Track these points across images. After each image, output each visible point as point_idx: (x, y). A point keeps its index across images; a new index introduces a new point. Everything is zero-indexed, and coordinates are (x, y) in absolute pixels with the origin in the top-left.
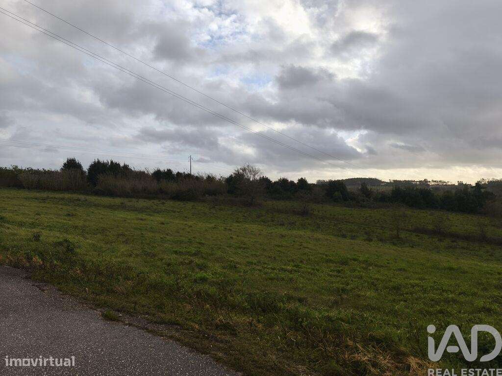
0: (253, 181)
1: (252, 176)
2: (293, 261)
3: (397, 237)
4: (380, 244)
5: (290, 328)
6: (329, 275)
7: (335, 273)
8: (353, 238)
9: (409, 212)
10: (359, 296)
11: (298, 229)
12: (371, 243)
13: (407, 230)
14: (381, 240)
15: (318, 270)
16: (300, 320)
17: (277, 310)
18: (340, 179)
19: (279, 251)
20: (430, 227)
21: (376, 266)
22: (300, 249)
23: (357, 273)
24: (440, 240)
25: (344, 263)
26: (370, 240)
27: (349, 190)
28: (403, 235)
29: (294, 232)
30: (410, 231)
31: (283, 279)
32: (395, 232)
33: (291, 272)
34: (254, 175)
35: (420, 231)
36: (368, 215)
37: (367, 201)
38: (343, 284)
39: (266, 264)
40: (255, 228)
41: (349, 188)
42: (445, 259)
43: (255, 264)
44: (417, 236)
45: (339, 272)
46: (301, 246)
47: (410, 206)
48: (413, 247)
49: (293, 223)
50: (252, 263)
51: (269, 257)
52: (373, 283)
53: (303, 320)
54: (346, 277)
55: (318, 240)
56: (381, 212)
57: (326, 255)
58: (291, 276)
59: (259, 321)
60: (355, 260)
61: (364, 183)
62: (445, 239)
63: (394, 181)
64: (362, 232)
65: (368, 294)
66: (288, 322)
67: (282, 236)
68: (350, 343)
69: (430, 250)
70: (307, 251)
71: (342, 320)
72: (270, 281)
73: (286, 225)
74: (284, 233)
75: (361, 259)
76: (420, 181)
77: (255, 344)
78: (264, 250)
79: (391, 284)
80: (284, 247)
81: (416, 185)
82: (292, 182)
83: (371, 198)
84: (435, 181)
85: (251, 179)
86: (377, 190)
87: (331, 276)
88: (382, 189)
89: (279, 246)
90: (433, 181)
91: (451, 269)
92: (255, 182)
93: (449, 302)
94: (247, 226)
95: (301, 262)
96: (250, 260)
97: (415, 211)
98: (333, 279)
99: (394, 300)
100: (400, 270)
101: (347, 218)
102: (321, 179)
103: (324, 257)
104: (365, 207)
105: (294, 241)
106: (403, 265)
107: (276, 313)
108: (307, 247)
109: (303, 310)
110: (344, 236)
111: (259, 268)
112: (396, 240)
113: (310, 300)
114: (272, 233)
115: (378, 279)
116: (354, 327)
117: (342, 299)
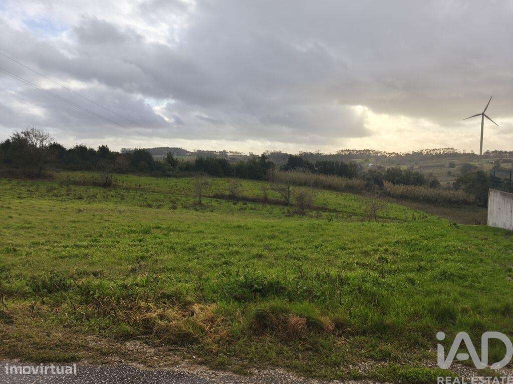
0: (40, 147)
1: (39, 142)
2: (90, 236)
3: (200, 203)
4: (184, 211)
5: (81, 303)
6: (130, 245)
7: (136, 243)
8: (159, 207)
9: (210, 180)
10: (157, 261)
11: (100, 202)
12: (176, 211)
13: (208, 197)
14: (185, 207)
15: (118, 242)
16: (92, 292)
17: (66, 288)
18: (146, 147)
19: (74, 227)
20: (227, 193)
21: (177, 231)
22: (100, 222)
23: (158, 240)
24: (235, 204)
25: (147, 231)
26: (175, 208)
27: (155, 160)
28: (204, 201)
29: (95, 205)
30: (211, 197)
31: (77, 256)
32: (198, 199)
33: (86, 247)
34: (42, 141)
35: (219, 197)
36: (174, 184)
37: (173, 170)
38: (142, 252)
39: (57, 242)
40: (45, 203)
41: (155, 157)
42: (237, 219)
43: (42, 244)
44: (217, 201)
45: (140, 241)
46: (101, 219)
47: (211, 175)
48: (212, 211)
49: (93, 196)
50: (38, 244)
51: (62, 235)
52: (172, 248)
53: (95, 292)
54: (147, 246)
55: (121, 212)
56: (186, 181)
57: (129, 226)
58: (86, 251)
59: (43, 303)
60: (158, 228)
61: (170, 153)
62: (238, 203)
63: (198, 151)
64: (167, 200)
65: (166, 257)
66: (79, 297)
67: (80, 211)
68: (143, 304)
69: (226, 213)
70: (107, 224)
71: (137, 285)
72: (61, 260)
73: (85, 199)
74: (82, 207)
75: (164, 226)
76: (220, 152)
77: (37, 326)
78: (56, 228)
79: (188, 245)
80: (81, 222)
81: (217, 155)
82: (92, 151)
83: (177, 167)
84: (232, 152)
85: (38, 146)
86: (183, 160)
87: (131, 246)
88: (186, 159)
89: (74, 222)
90: (231, 152)
91: (239, 227)
92: (43, 150)
93: (233, 254)
94: (33, 202)
95: (101, 236)
96: (35, 240)
97: (215, 179)
98: (133, 249)
99: (189, 260)
100: (198, 232)
101: (154, 188)
102: (127, 147)
103: (126, 228)
104: (170, 176)
105: (94, 215)
106: (202, 228)
107: (65, 291)
108: (109, 221)
109: (95, 282)
110: (150, 206)
111: (48, 247)
112: (198, 206)
113: (106, 272)
114: (67, 208)
115: (176, 243)
116: (147, 289)
117: (140, 266)
